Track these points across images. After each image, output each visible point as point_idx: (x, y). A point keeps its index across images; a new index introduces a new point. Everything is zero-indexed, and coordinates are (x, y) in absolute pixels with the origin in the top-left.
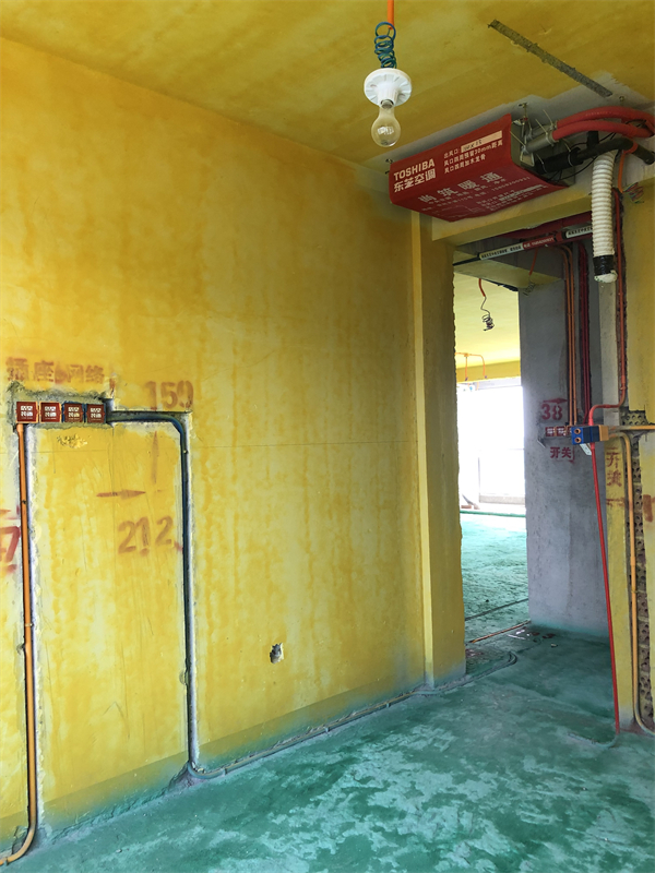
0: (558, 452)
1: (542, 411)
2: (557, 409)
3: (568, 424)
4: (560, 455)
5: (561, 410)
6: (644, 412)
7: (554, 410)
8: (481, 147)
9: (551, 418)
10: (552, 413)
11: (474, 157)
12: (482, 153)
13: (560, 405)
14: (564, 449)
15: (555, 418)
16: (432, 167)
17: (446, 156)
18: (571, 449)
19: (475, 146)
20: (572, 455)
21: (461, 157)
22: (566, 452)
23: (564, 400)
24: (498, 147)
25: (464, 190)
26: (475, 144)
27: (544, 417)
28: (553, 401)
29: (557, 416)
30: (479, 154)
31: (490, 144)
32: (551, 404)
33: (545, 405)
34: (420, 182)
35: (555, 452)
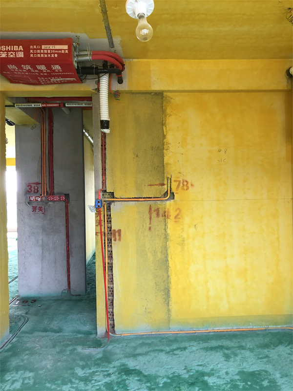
0: (36, 209)
1: (28, 188)
2: (36, 188)
3: (41, 195)
4: (37, 210)
5: (38, 188)
6: (113, 193)
7: (34, 188)
8: (55, 50)
9: (32, 192)
10: (33, 189)
11: (51, 54)
12: (56, 53)
13: (38, 186)
14: (39, 207)
15: (35, 192)
16: (21, 51)
17: (31, 47)
18: (43, 207)
19: (51, 48)
20: (43, 210)
21: (42, 51)
22: (40, 209)
23: (40, 184)
24: (65, 54)
25: (37, 69)
26: (51, 47)
27: (28, 191)
28: (34, 184)
29: (36, 191)
30: (54, 54)
31: (61, 50)
32: (32, 185)
33: (29, 185)
34: (12, 56)
35: (34, 209)
